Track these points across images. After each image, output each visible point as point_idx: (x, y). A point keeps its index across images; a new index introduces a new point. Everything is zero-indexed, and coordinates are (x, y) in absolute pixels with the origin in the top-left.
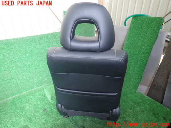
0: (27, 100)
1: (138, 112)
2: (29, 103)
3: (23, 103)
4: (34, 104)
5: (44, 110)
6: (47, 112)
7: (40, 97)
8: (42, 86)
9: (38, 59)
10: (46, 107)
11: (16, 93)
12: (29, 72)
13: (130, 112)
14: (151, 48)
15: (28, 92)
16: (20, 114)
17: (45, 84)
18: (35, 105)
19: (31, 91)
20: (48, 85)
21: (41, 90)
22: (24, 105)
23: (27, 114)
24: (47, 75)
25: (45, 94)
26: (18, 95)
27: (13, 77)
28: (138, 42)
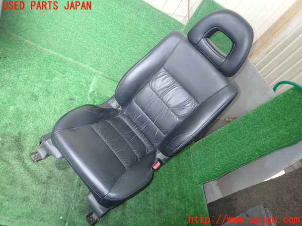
0: (65, 71)
1: (171, 205)
2: (64, 76)
3: (58, 70)
4: (68, 82)
5: (71, 99)
6: (71, 104)
7: (82, 80)
8: (97, 71)
9: (119, 34)
10: (76, 97)
11: (60, 52)
12: (96, 40)
13: (162, 196)
14: (272, 150)
15: (76, 64)
16: (44, 78)
17: (102, 71)
18: (68, 84)
19: (80, 65)
20: (105, 77)
21: (91, 74)
22: (57, 72)
23: (51, 85)
24: (114, 62)
25: (90, 83)
26: (62, 56)
27: (72, 29)
28: (264, 128)
